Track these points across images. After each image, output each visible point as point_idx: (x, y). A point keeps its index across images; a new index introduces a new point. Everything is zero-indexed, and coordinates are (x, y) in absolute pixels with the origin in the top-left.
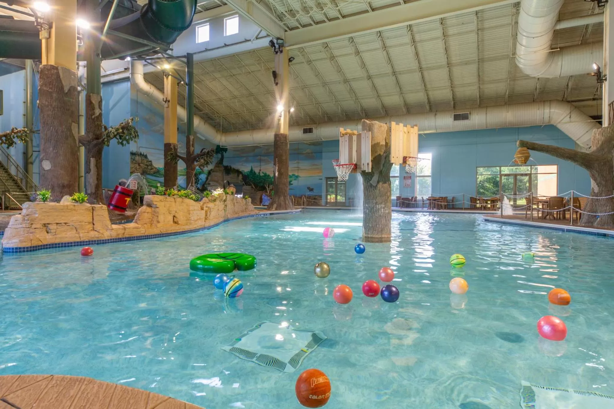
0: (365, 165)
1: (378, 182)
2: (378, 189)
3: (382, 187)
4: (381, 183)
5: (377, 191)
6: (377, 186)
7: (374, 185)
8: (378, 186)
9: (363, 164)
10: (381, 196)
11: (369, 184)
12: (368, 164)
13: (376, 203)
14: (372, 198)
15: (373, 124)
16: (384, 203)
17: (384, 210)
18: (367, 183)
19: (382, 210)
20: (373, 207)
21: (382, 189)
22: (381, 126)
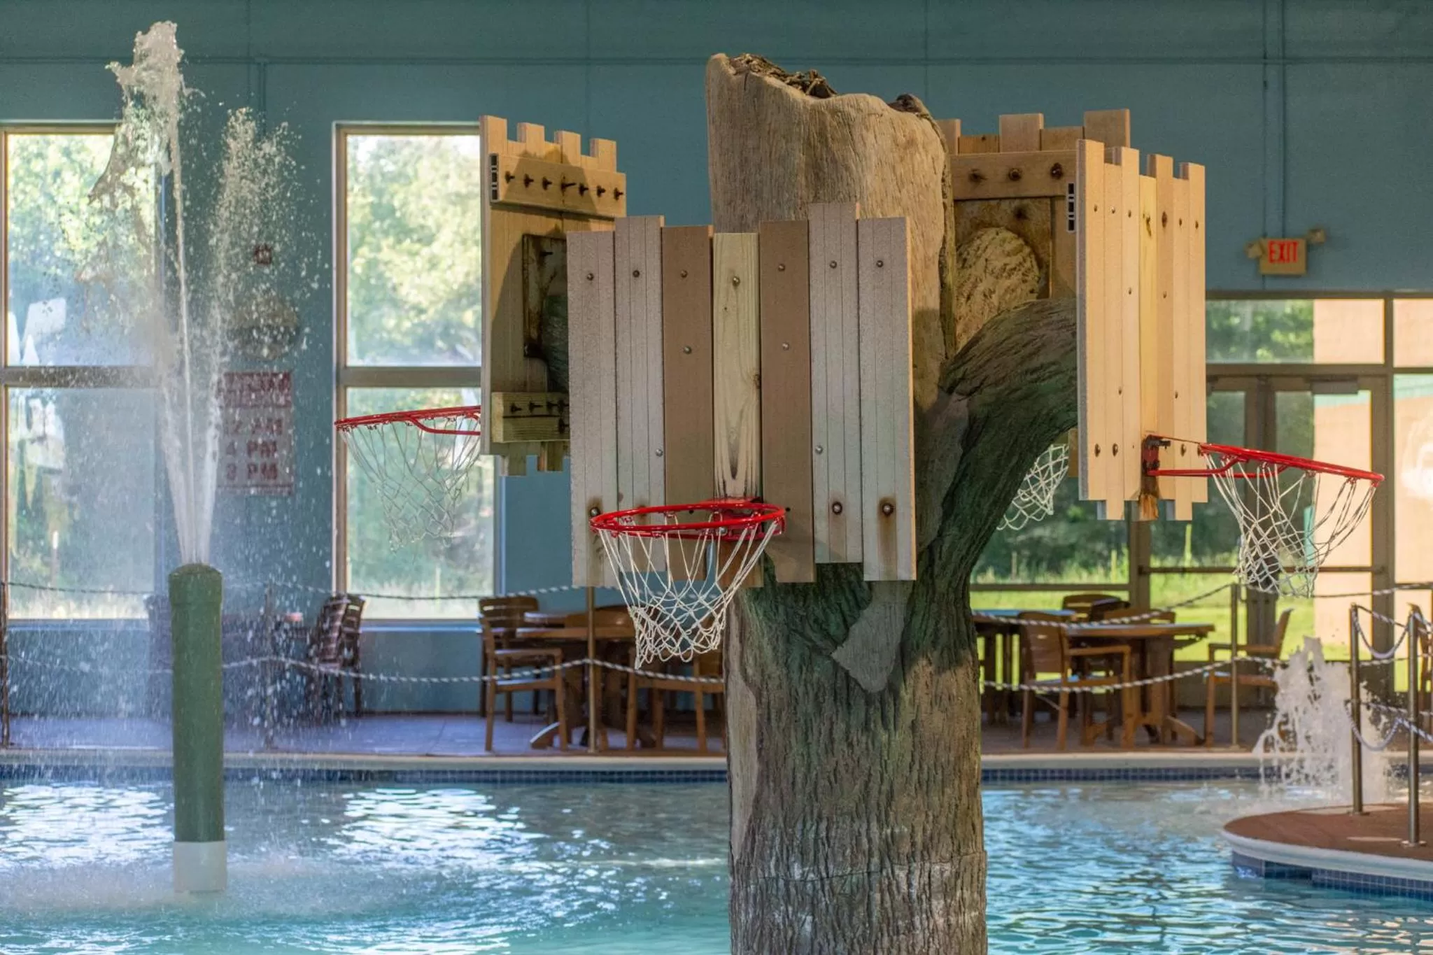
0: (851, 511)
1: (905, 657)
2: (907, 716)
3: (936, 700)
4: (922, 668)
5: (900, 740)
6: (892, 690)
7: (874, 682)
8: (906, 695)
9: (837, 508)
10: (924, 786)
11: (820, 672)
12: (887, 510)
13: (889, 849)
14: (849, 804)
15: (847, 123)
16: (945, 849)
17: (947, 911)
18: (807, 663)
19: (938, 905)
20: (865, 890)
21: (938, 719)
22: (911, 143)
